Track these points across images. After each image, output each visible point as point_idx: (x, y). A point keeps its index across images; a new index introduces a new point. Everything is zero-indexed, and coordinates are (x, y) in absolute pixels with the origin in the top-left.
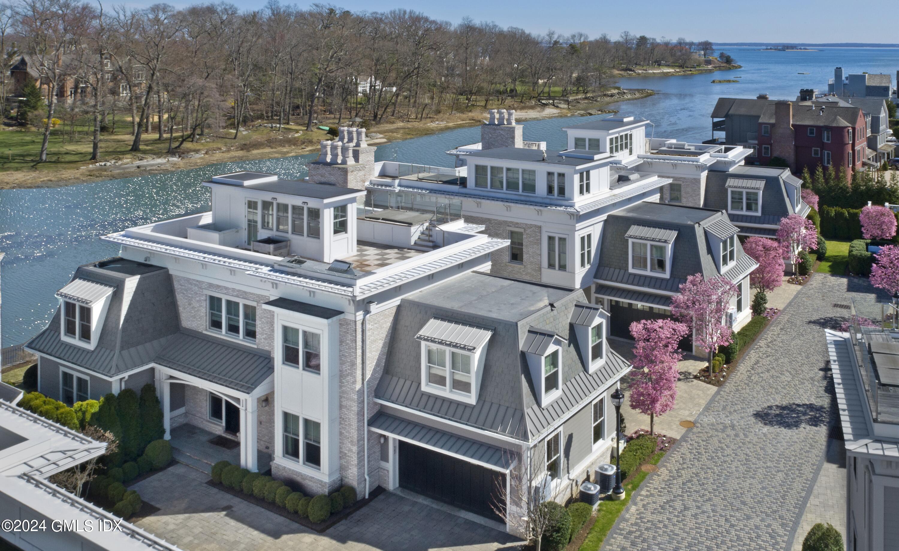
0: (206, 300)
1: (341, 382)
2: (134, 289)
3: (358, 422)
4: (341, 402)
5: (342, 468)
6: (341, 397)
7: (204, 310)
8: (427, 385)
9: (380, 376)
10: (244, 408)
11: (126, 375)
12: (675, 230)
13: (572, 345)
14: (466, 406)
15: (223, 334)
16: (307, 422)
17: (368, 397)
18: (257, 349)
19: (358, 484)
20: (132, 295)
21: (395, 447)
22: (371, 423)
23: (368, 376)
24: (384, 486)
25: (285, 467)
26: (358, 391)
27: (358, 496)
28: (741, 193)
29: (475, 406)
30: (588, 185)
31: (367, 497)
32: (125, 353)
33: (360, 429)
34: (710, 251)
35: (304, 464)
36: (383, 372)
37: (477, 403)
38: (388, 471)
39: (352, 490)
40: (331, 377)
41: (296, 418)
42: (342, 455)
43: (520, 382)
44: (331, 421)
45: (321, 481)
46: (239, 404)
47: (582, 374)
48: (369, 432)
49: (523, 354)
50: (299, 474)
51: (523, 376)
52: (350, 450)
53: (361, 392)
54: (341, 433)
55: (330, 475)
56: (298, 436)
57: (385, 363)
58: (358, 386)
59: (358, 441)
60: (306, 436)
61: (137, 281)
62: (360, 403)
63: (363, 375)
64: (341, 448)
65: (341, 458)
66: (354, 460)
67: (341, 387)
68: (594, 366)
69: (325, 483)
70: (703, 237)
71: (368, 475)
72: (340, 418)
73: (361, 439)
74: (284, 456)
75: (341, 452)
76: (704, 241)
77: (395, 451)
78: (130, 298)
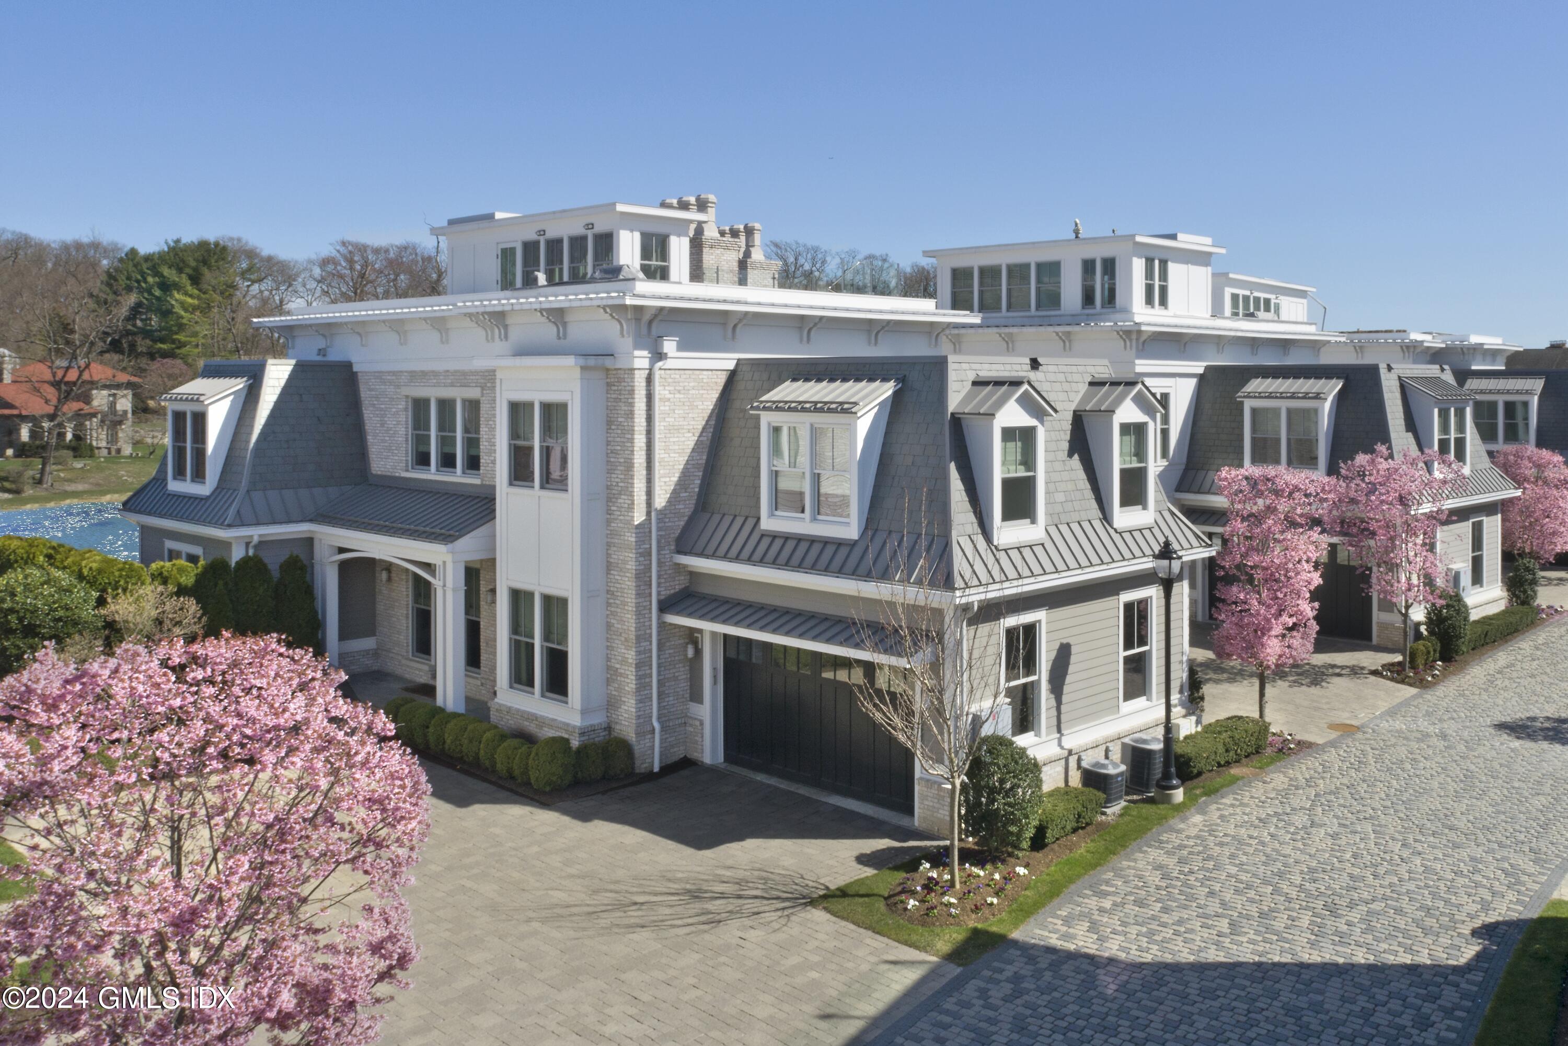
0: (406, 409)
1: (609, 512)
2: (283, 383)
3: (638, 595)
4: (608, 555)
5: (611, 704)
6: (609, 545)
7: (402, 431)
8: (771, 515)
9: (688, 512)
10: (441, 583)
11: (256, 533)
12: (1338, 378)
13: (1076, 456)
14: (839, 544)
15: (432, 474)
16: (548, 600)
17: (660, 548)
18: (482, 486)
19: (638, 734)
20: (278, 391)
21: (715, 669)
22: (666, 606)
23: (661, 500)
24: (695, 755)
25: (510, 708)
26: (638, 527)
27: (638, 763)
28: (1493, 405)
29: (856, 542)
30: (1164, 290)
31: (656, 769)
32: (257, 496)
33: (641, 612)
34: (1411, 425)
35: (543, 696)
36: (697, 504)
37: (863, 535)
38: (702, 724)
39: (625, 747)
40: (588, 498)
41: (530, 595)
42: (611, 675)
43: (946, 478)
44: (588, 595)
45: (568, 725)
46: (434, 576)
47: (1097, 524)
48: (662, 625)
49: (956, 421)
50: (533, 718)
51: (952, 466)
52: (624, 661)
53: (643, 530)
54: (609, 626)
55: (584, 712)
56: (532, 637)
57: (701, 486)
58: (639, 517)
59: (638, 638)
60: (547, 637)
61: (290, 368)
62: (641, 555)
63: (649, 493)
64: (608, 659)
65: (608, 682)
66: (630, 682)
67: (608, 522)
68: (1125, 518)
69: (574, 727)
70: (1398, 395)
71: (659, 718)
72: (608, 592)
73: (642, 637)
74: (511, 687)
75: (609, 668)
76: (1399, 402)
77: (715, 678)
78: (274, 398)
